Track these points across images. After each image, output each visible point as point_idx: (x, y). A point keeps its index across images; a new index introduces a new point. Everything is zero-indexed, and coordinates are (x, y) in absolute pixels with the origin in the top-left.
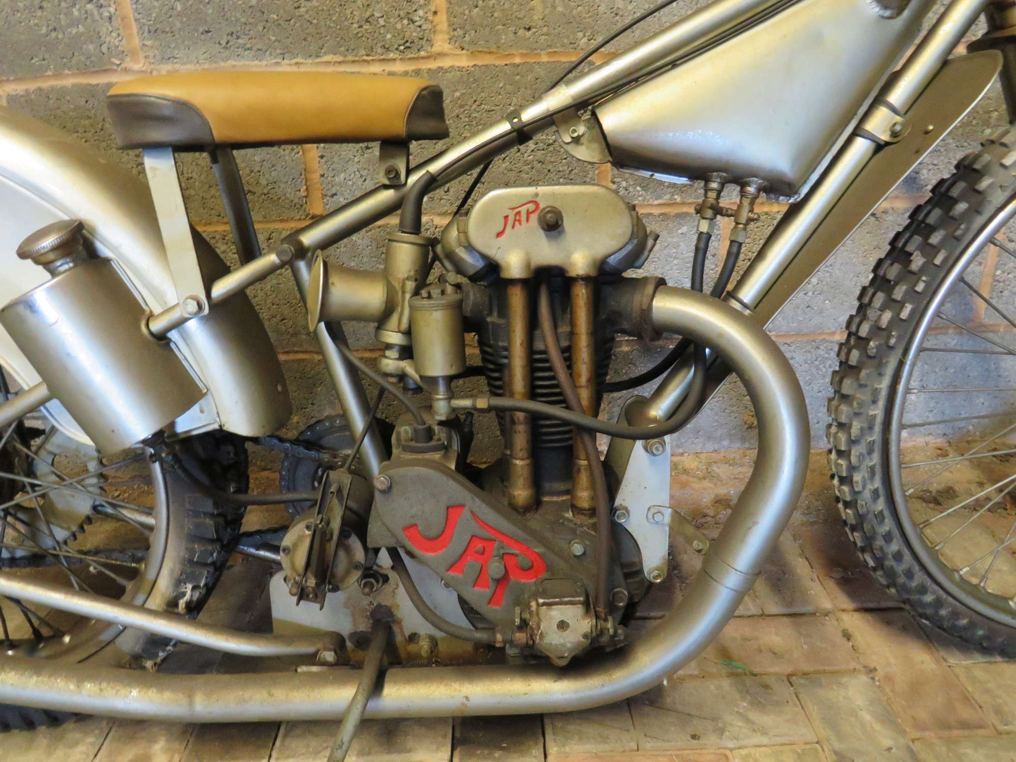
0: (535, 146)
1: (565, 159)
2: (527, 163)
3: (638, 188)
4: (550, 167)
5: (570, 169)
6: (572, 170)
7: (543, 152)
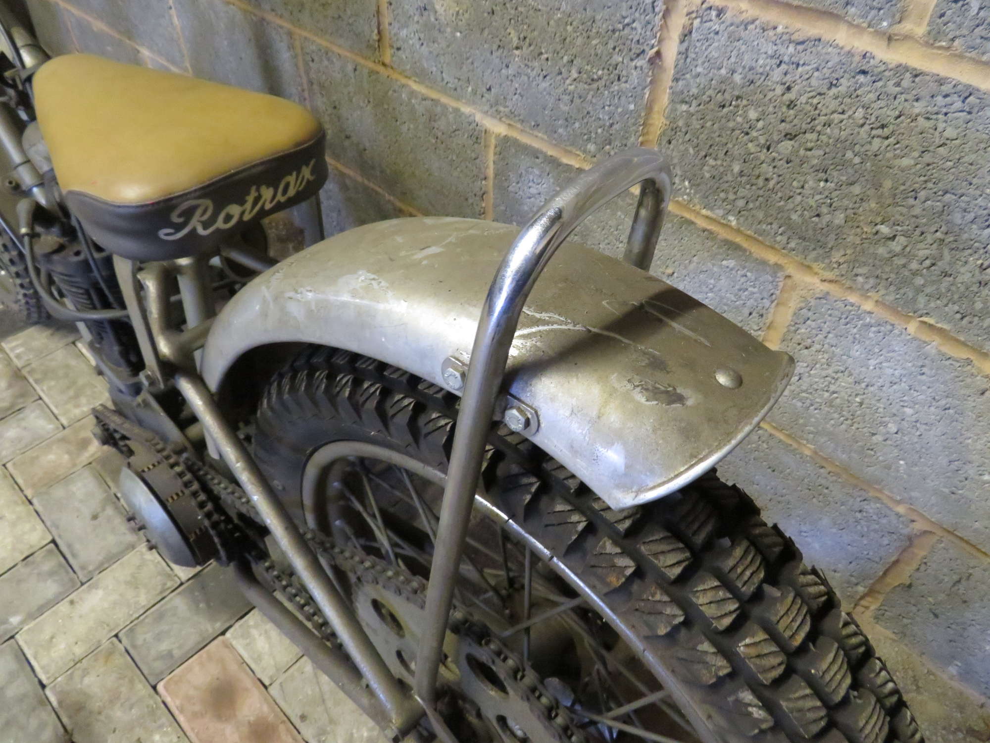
3: (687, 183)
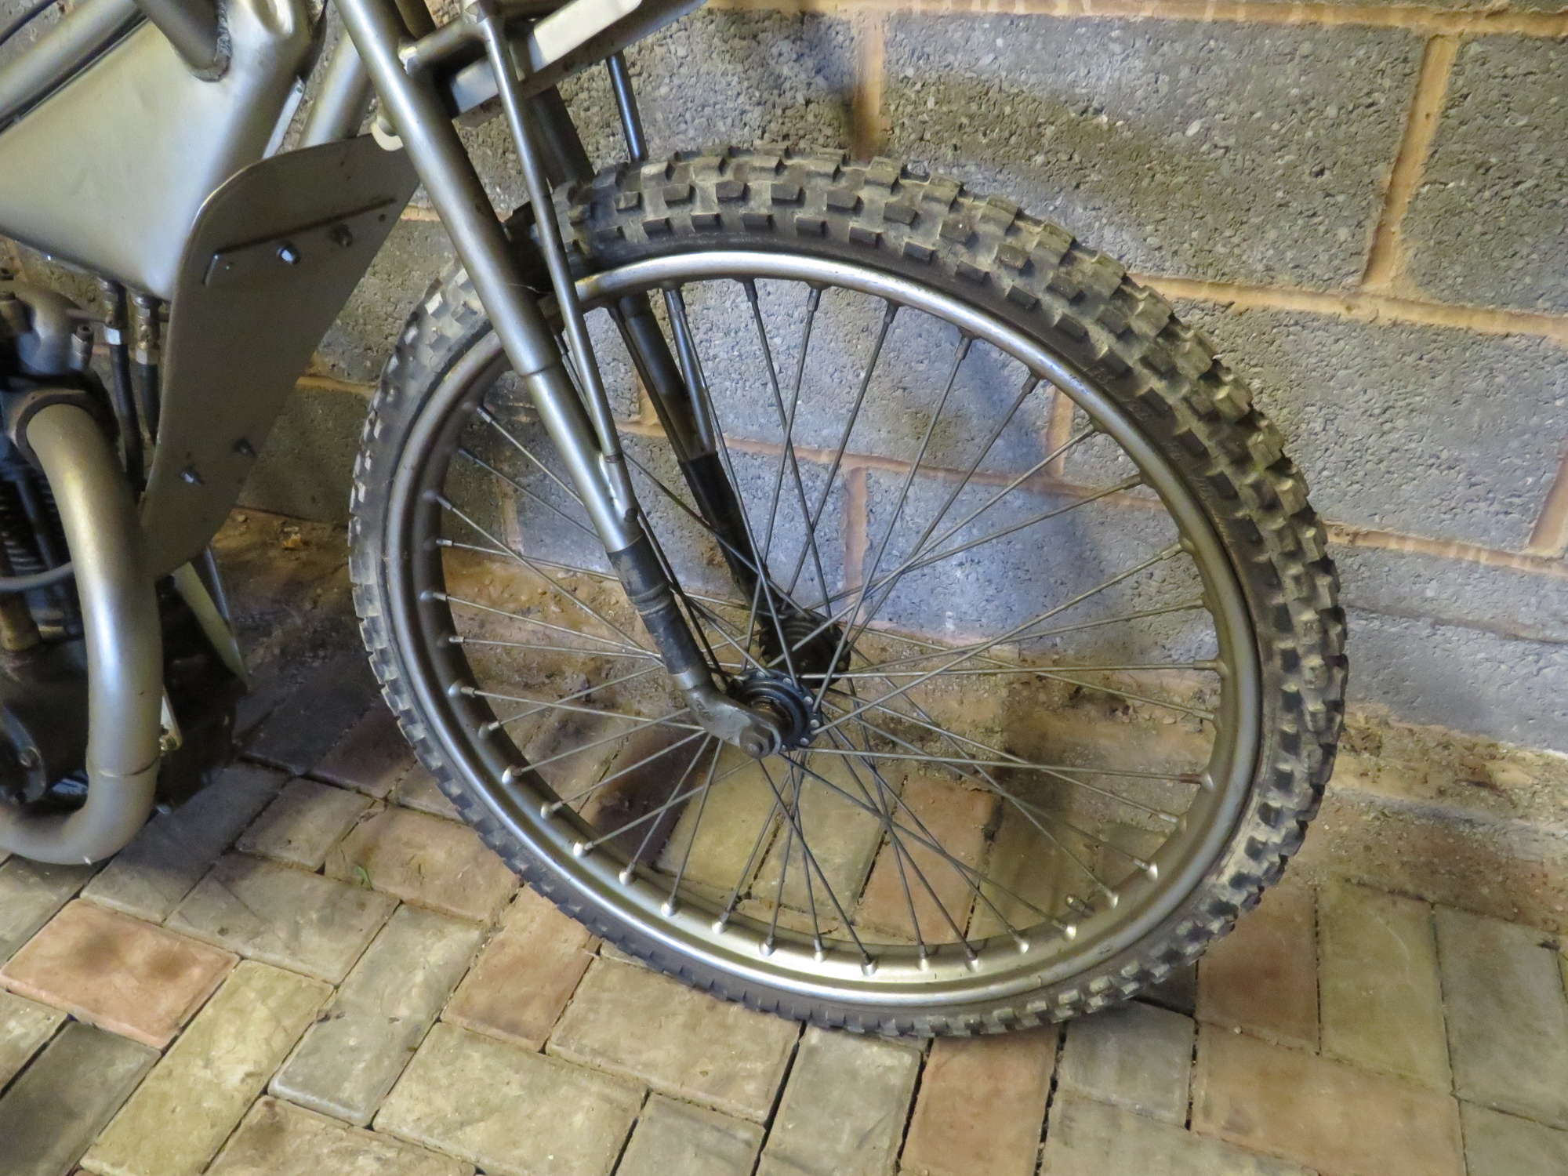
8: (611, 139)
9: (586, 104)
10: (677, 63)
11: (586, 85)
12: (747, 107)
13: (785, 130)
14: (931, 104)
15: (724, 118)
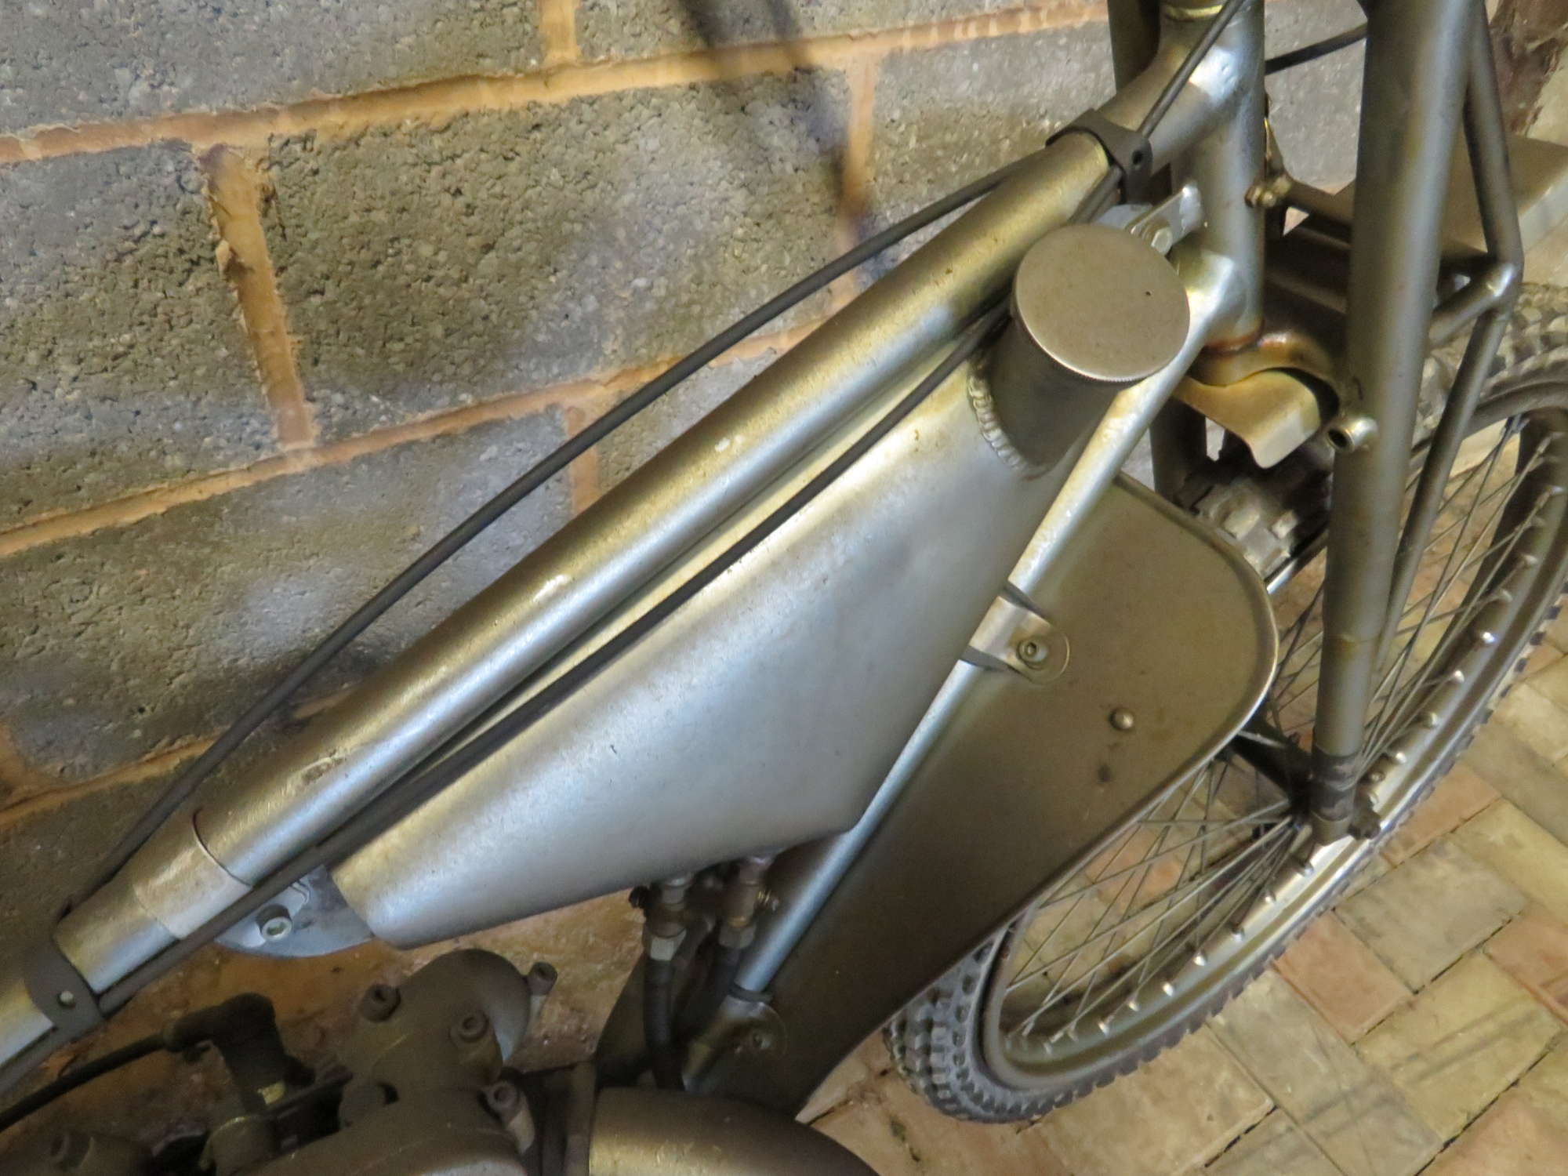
0: (79, 367)
1: (175, 378)
2: (65, 409)
4: (138, 404)
5: (193, 398)
6: (199, 399)
7: (105, 375)
8: (553, 279)
9: (516, 244)
10: (647, 159)
11: (518, 217)
12: (730, 194)
13: (770, 208)
14: (913, 143)
15: (700, 213)
